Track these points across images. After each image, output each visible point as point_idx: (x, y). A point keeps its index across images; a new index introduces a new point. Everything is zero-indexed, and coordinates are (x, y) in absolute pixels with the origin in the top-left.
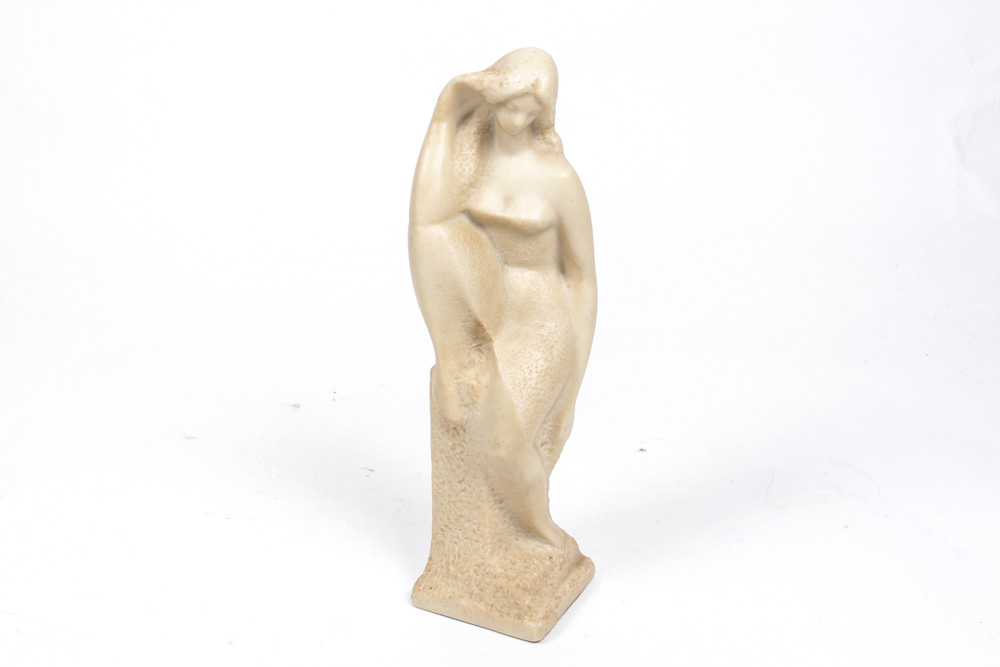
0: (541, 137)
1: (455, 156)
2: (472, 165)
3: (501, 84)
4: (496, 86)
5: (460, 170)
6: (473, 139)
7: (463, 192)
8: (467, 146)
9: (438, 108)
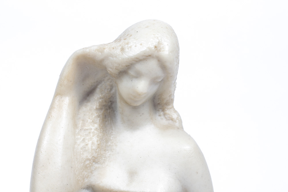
0: (162, 113)
1: (77, 131)
2: (95, 139)
3: (123, 49)
4: (118, 51)
5: (82, 145)
6: (95, 114)
7: (86, 167)
8: (89, 121)
9: (60, 84)
